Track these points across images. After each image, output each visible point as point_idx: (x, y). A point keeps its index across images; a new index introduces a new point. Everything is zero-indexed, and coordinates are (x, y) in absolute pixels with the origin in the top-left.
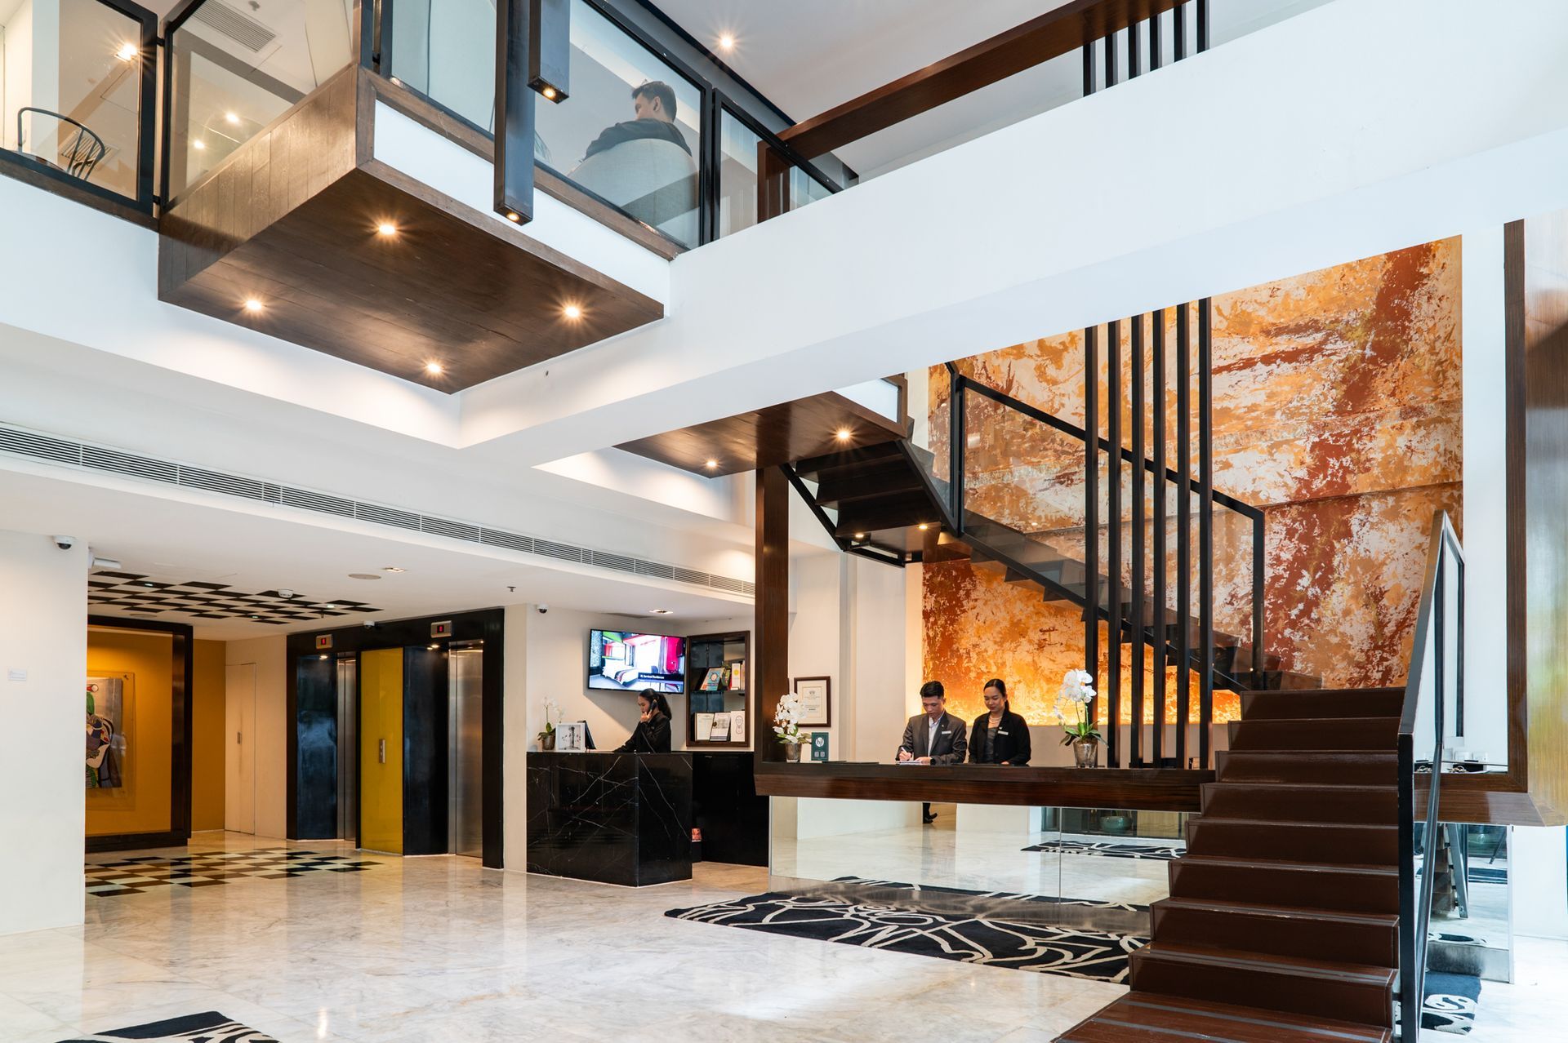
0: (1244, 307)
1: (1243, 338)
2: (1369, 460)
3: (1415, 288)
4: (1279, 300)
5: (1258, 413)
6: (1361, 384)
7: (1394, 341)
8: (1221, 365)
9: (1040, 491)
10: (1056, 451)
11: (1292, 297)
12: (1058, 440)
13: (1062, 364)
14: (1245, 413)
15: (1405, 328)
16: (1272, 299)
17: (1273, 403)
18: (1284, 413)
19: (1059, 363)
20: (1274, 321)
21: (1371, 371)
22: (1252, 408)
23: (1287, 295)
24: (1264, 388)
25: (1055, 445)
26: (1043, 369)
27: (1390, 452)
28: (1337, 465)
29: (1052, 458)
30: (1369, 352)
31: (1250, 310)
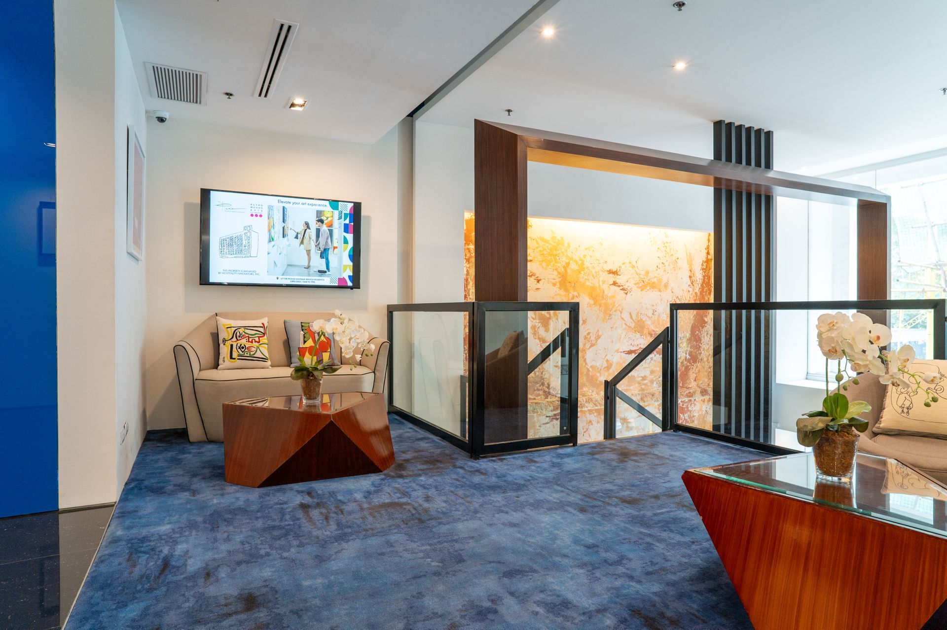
0: (642, 317)
1: (641, 335)
2: (694, 416)
3: (703, 327)
4: (656, 317)
5: (647, 381)
6: (685, 373)
7: (696, 353)
8: (632, 349)
9: (544, 424)
10: (545, 392)
11: (661, 317)
12: (546, 383)
13: (549, 328)
14: (641, 380)
15: (700, 347)
16: (653, 316)
17: (653, 377)
18: (657, 383)
19: (547, 327)
20: (654, 329)
21: (688, 366)
22: (644, 378)
23: (659, 315)
24: (649, 367)
25: (544, 387)
26: (537, 329)
27: (700, 413)
28: (683, 418)
29: (543, 397)
30: (688, 357)
31: (644, 319)
